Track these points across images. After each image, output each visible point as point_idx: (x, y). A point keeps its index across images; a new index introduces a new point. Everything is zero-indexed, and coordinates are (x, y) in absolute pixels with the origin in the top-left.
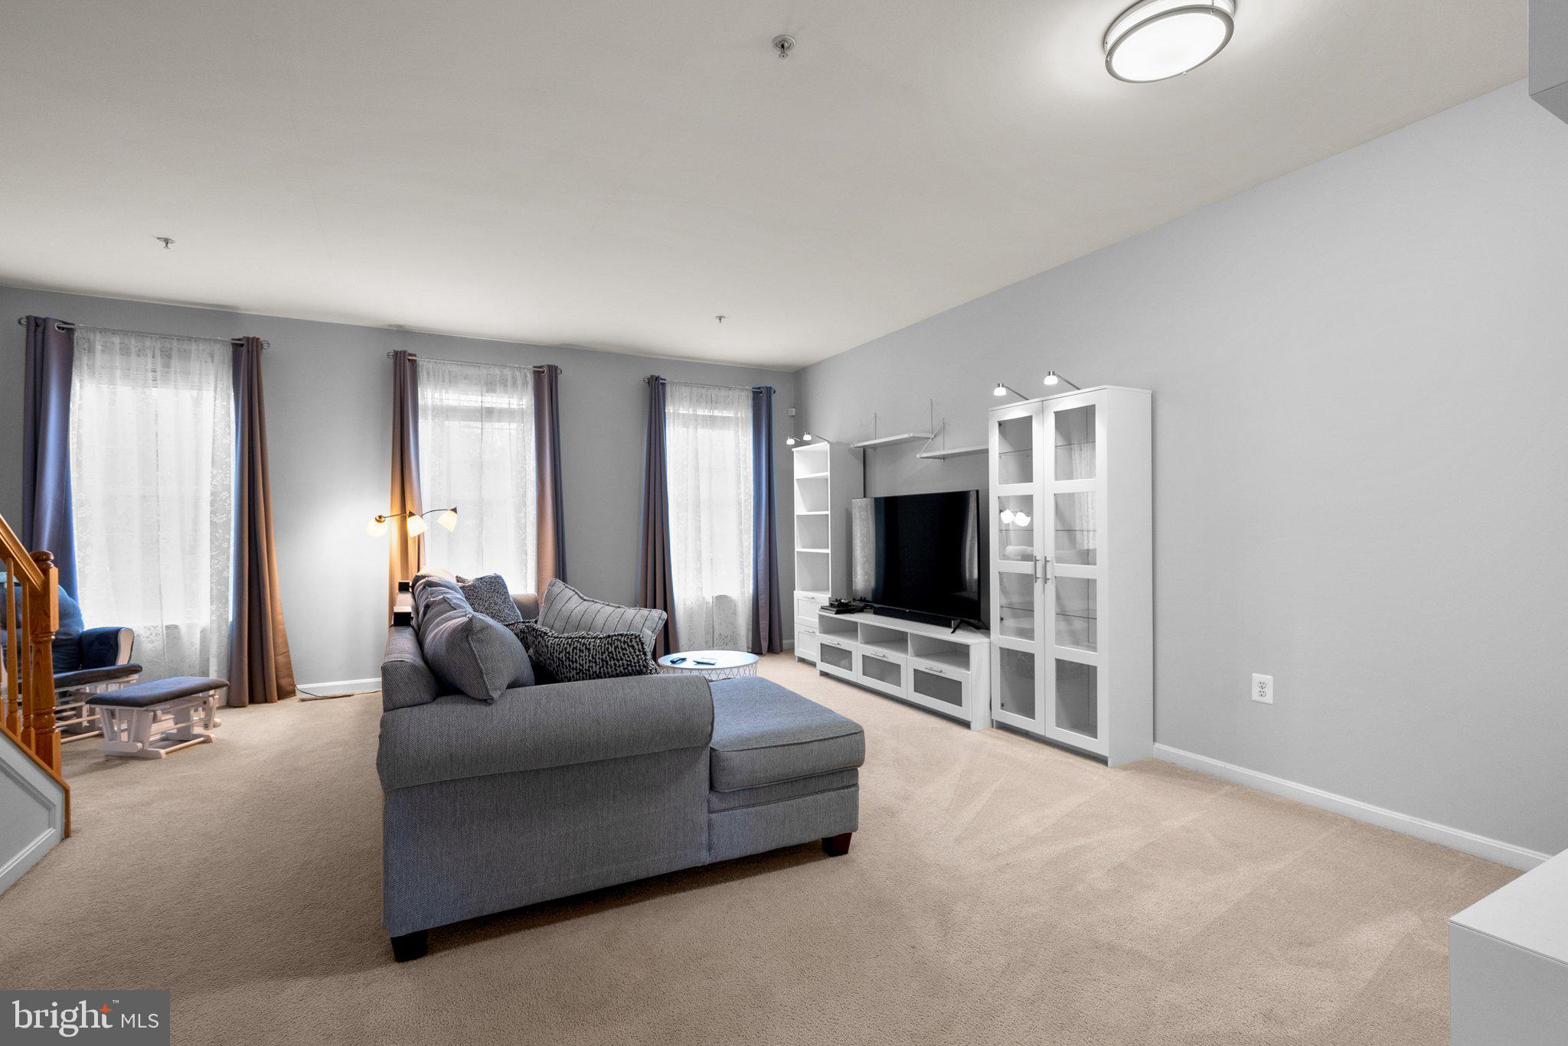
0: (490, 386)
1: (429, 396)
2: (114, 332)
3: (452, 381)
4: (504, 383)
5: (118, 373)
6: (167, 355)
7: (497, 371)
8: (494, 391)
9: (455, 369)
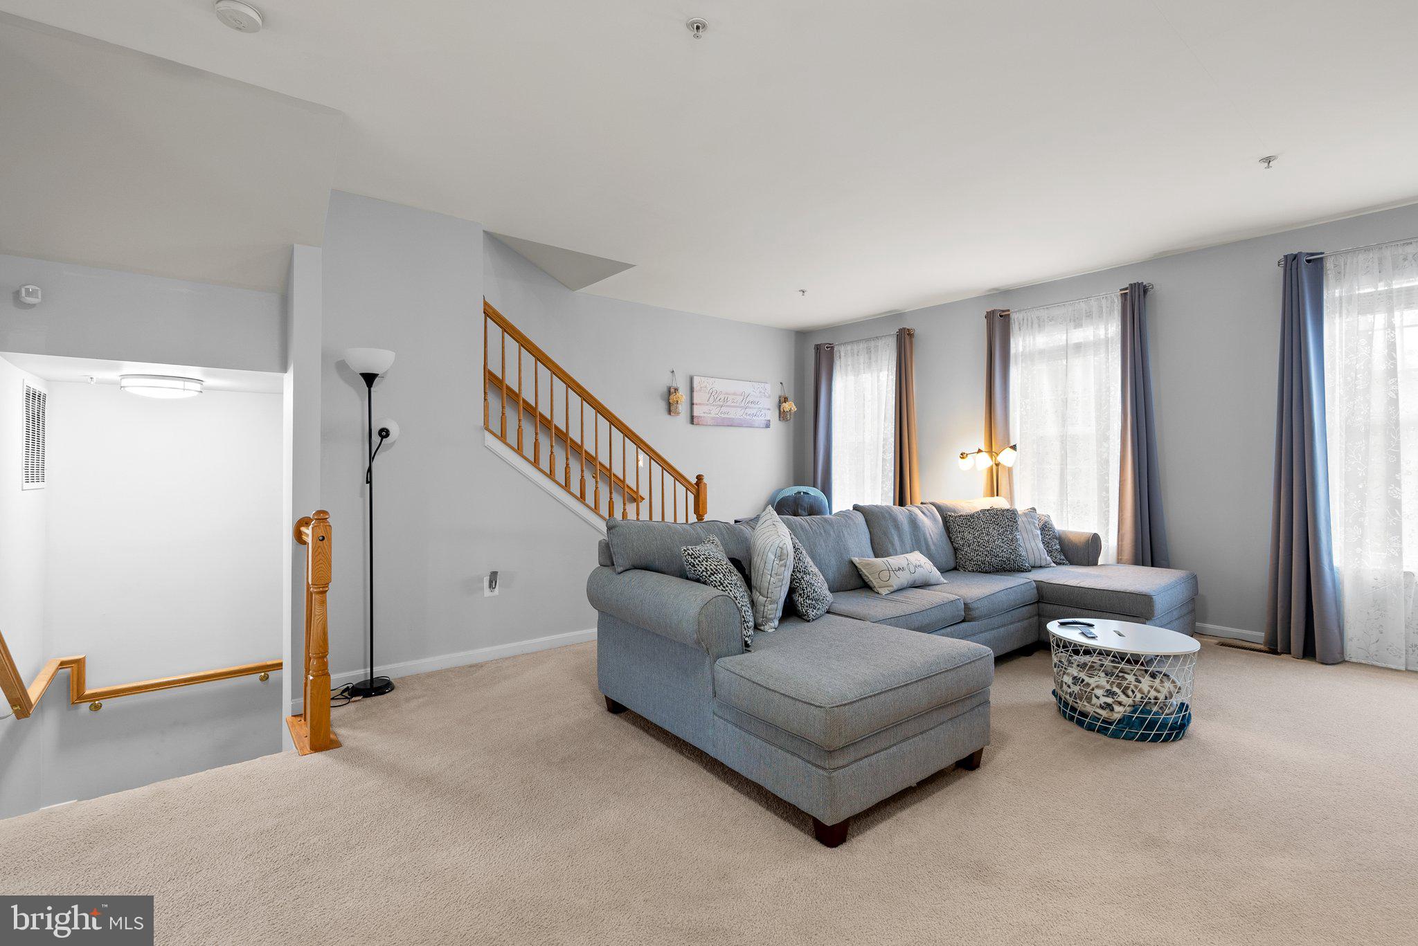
0: (1077, 322)
1: (1019, 343)
2: (858, 341)
3: (1041, 324)
4: (1089, 315)
5: (850, 368)
6: (869, 351)
7: (1083, 305)
8: (1081, 326)
9: (1043, 313)
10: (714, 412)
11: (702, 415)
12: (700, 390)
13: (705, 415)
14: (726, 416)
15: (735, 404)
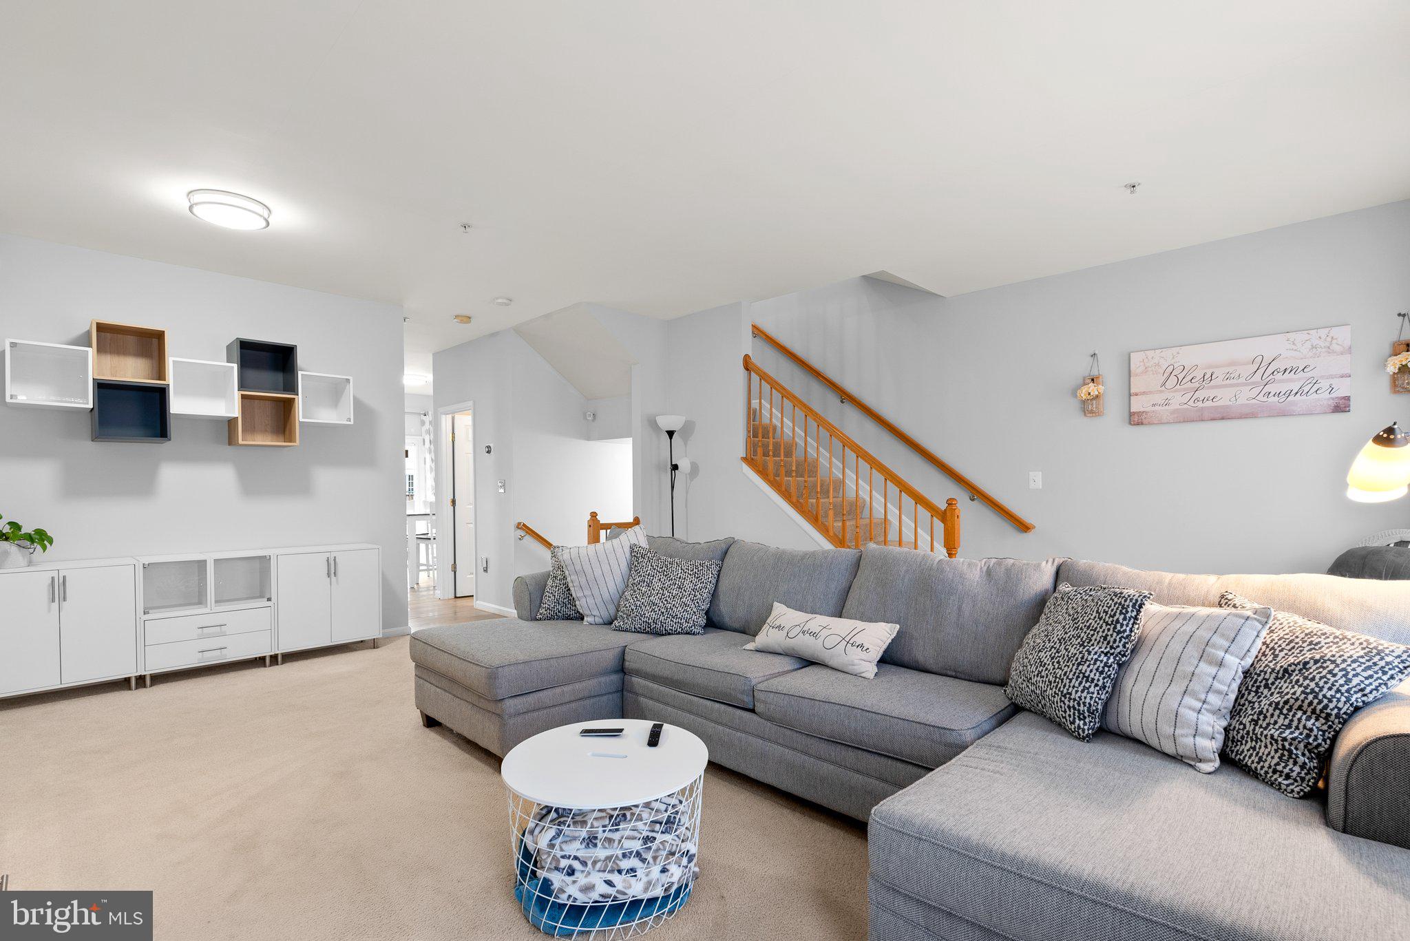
10: (1178, 400)
11: (1150, 409)
12: (1146, 371)
13: (1157, 408)
14: (1209, 404)
15: (1235, 381)
